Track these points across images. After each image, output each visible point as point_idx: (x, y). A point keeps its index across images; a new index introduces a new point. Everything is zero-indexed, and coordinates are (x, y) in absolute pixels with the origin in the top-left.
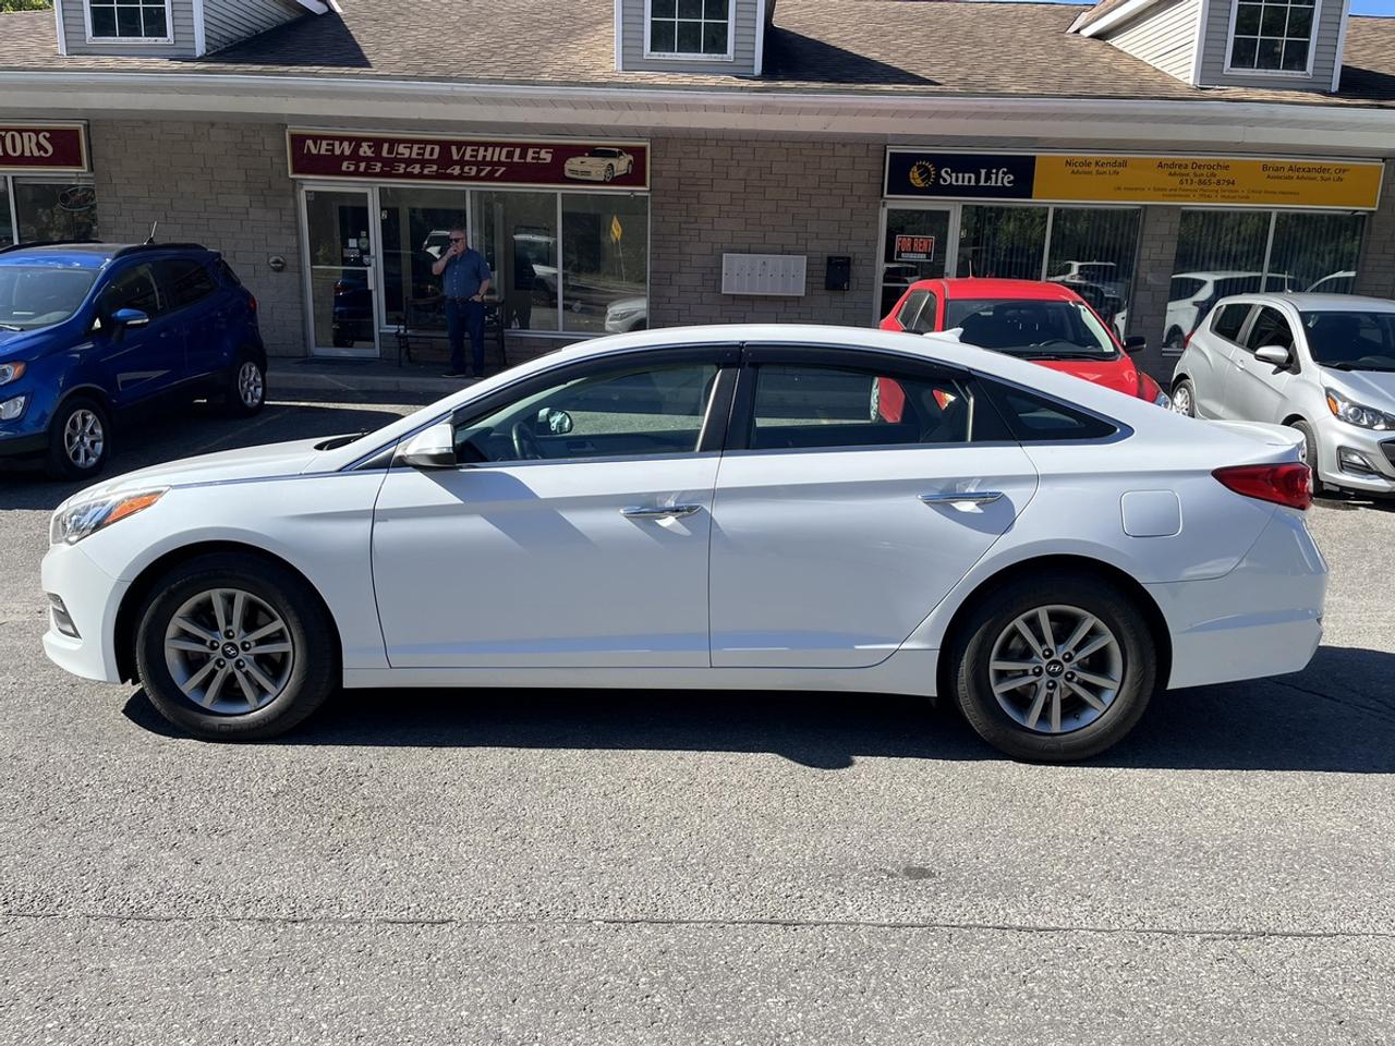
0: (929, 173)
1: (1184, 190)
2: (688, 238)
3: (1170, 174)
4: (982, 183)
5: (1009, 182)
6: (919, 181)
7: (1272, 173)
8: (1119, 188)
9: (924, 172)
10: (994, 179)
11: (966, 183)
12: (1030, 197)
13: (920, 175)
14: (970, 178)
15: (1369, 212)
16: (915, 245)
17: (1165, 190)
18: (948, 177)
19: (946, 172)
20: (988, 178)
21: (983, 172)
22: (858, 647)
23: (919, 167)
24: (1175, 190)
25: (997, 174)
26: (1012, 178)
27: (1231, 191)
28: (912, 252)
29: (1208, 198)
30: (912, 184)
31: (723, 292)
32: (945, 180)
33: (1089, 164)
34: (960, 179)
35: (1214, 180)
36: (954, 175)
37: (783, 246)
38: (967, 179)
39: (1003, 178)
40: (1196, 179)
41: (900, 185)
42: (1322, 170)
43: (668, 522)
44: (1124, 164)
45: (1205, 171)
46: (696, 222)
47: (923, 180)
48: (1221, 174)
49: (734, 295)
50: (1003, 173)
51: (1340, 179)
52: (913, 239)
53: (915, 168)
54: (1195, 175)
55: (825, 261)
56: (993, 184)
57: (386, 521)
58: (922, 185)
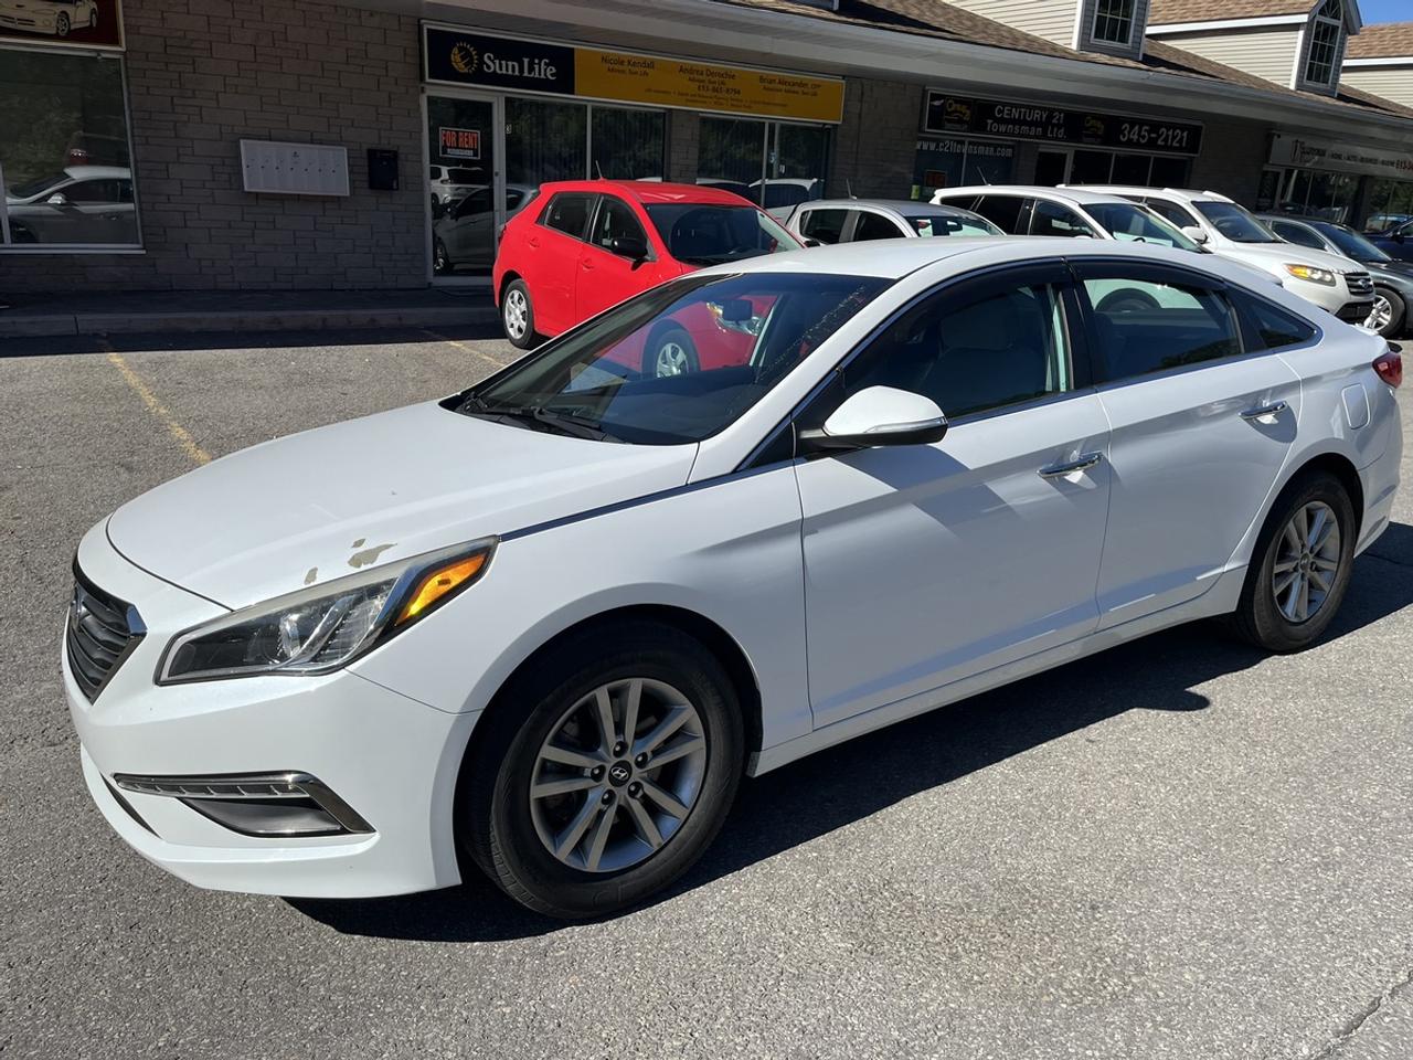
0: (471, 56)
1: (700, 96)
2: (185, 118)
3: (690, 79)
4: (526, 74)
5: (552, 75)
6: (462, 65)
7: (767, 85)
8: (649, 90)
9: (466, 55)
10: (537, 69)
11: (510, 72)
12: (573, 93)
13: (463, 58)
14: (513, 67)
15: (833, 125)
16: (461, 140)
17: (687, 95)
18: (493, 65)
19: (489, 58)
20: (531, 69)
21: (526, 60)
22: (1199, 578)
23: (461, 49)
24: (695, 95)
25: (539, 64)
26: (554, 71)
27: (737, 100)
28: (457, 148)
29: (718, 104)
30: (455, 69)
31: (246, 189)
32: (489, 67)
33: (622, 63)
34: (504, 69)
35: (724, 88)
36: (497, 62)
37: (312, 135)
38: (509, 68)
39: (545, 70)
40: (711, 87)
41: (443, 70)
42: (802, 84)
43: (1076, 476)
44: (651, 65)
45: (716, 79)
46: (194, 97)
47: (466, 65)
48: (730, 84)
49: (257, 194)
50: (545, 63)
51: (815, 94)
52: (457, 132)
53: (455, 50)
54: (710, 82)
55: (365, 155)
56: (537, 76)
57: (816, 532)
58: (466, 70)
